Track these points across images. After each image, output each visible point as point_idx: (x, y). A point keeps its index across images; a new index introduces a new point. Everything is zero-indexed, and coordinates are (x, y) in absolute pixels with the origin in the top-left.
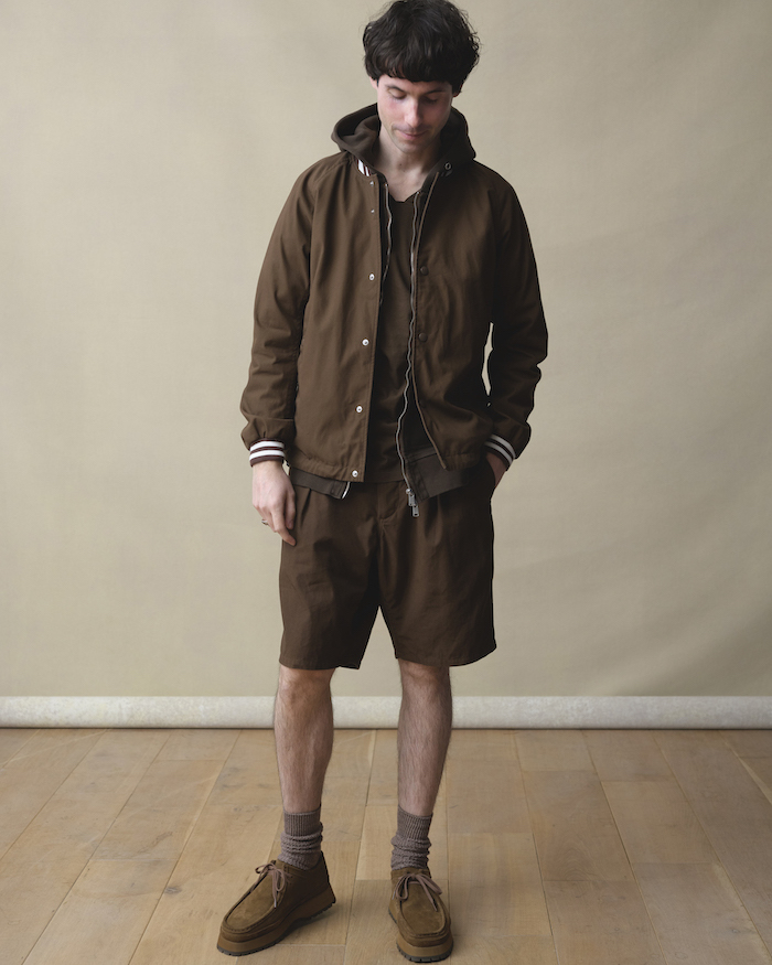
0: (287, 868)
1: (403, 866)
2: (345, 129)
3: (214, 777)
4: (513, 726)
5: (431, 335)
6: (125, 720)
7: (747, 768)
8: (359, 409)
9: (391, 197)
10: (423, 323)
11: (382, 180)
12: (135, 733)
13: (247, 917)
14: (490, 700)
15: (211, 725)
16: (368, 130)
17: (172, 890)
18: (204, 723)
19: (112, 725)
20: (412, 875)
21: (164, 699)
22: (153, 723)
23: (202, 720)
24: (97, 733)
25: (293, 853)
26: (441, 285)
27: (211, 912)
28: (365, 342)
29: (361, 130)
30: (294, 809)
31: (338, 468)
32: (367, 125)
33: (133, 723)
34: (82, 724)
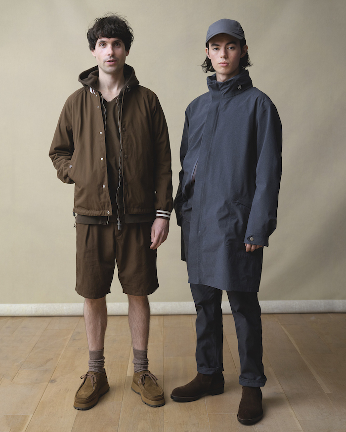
0: (95, 373)
1: (141, 370)
2: (83, 76)
3: (70, 336)
4: (191, 313)
5: (130, 156)
6: (34, 313)
7: (284, 329)
8: (104, 186)
9: (104, 100)
10: (126, 151)
11: (100, 94)
12: (37, 318)
13: (86, 394)
14: (182, 303)
15: (69, 315)
16: (93, 76)
17: (53, 381)
18: (66, 314)
19: (28, 315)
20: (146, 373)
21: (50, 304)
22: (45, 314)
23: (65, 313)
24: (22, 319)
25: (95, 367)
26: (132, 134)
27: (68, 390)
28: (102, 159)
29: (90, 76)
30: (93, 349)
31: (102, 211)
32: (93, 74)
33: (37, 314)
34: (16, 315)
